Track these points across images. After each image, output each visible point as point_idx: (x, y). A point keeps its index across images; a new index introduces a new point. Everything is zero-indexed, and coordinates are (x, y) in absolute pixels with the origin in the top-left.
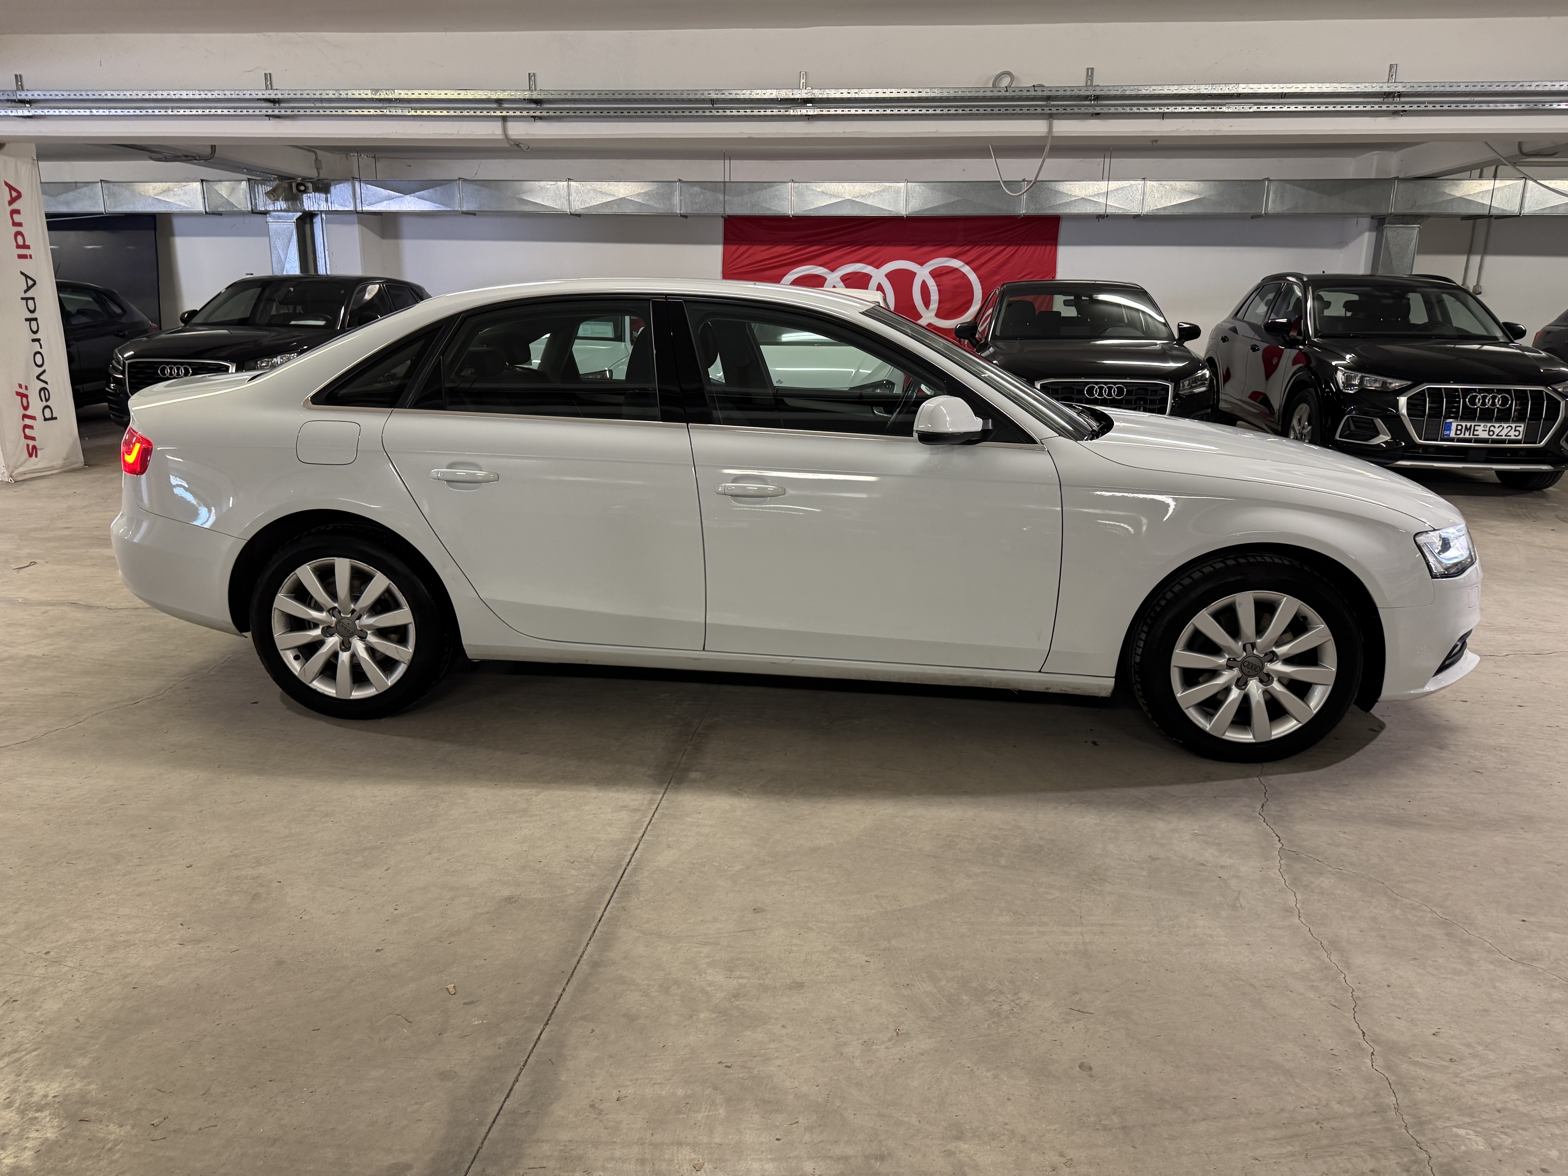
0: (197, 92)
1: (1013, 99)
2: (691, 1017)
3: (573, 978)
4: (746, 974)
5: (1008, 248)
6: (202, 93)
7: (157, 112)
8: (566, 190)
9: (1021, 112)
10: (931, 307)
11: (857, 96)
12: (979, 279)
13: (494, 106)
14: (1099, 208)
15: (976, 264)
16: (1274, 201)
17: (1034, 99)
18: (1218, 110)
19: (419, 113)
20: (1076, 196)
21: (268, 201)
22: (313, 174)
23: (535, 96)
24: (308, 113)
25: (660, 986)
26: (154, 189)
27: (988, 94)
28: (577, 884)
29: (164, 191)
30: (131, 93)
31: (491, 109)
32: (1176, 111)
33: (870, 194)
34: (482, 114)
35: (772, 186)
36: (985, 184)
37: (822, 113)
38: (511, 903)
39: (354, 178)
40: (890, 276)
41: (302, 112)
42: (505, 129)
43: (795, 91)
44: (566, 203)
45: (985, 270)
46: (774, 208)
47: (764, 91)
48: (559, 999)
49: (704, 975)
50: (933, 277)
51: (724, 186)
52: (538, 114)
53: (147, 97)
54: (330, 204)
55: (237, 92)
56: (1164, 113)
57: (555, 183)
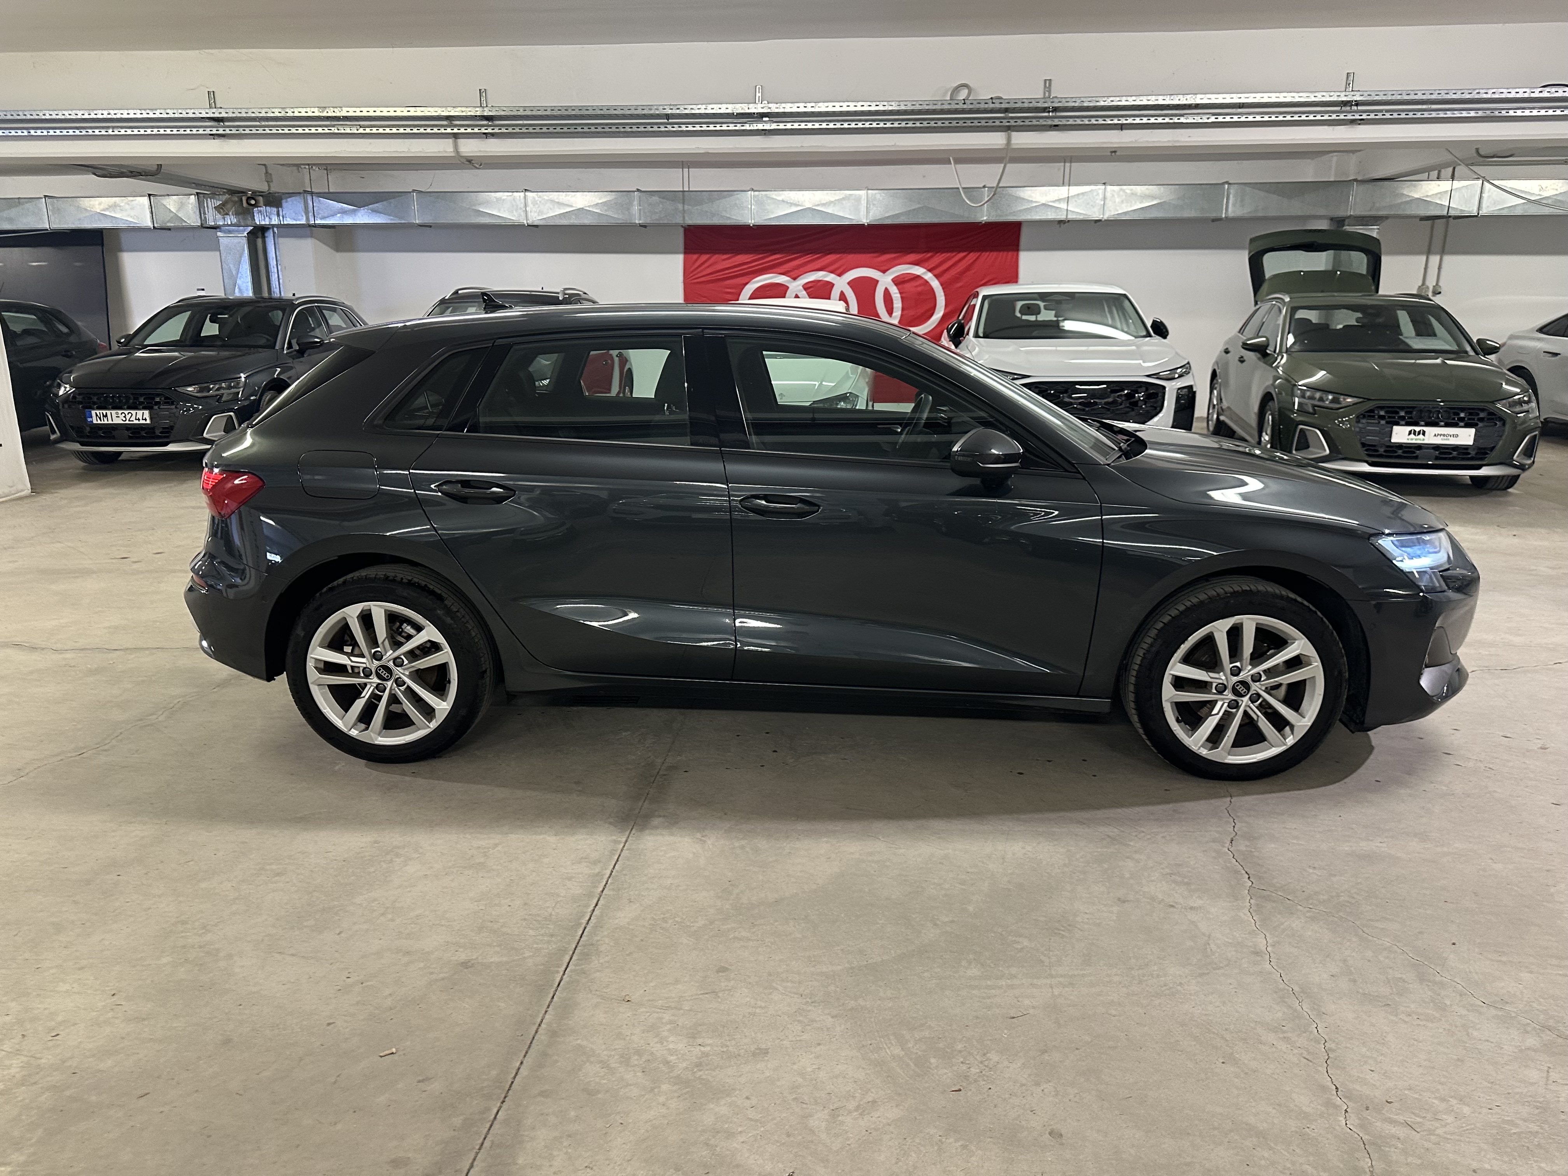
0: (139, 112)
1: (970, 111)
2: (652, 1090)
3: (531, 1050)
4: (710, 1041)
5: (971, 254)
6: (143, 112)
7: (97, 132)
8: (523, 201)
9: (979, 124)
10: (894, 314)
11: (813, 110)
12: (942, 285)
13: (445, 123)
14: (1060, 213)
15: (937, 271)
16: (1234, 205)
17: (992, 111)
18: (1176, 121)
19: (368, 130)
20: (1036, 202)
21: (219, 216)
22: (264, 187)
23: (486, 113)
24: (254, 131)
25: (622, 1057)
26: (100, 204)
27: (946, 107)
28: (535, 946)
29: (110, 207)
30: (70, 113)
31: (442, 126)
32: (1134, 122)
33: (831, 202)
34: (432, 131)
35: (732, 195)
36: (946, 190)
37: (778, 127)
38: (467, 968)
39: (305, 192)
40: (852, 284)
41: (247, 131)
42: (456, 146)
43: (751, 106)
44: (523, 214)
45: (946, 276)
46: (734, 218)
47: (720, 106)
48: (517, 1074)
49: (665, 1044)
50: (896, 285)
51: (683, 196)
52: (490, 130)
53: (86, 116)
54: (281, 218)
55: (180, 111)
56: (1122, 125)
57: (511, 194)
